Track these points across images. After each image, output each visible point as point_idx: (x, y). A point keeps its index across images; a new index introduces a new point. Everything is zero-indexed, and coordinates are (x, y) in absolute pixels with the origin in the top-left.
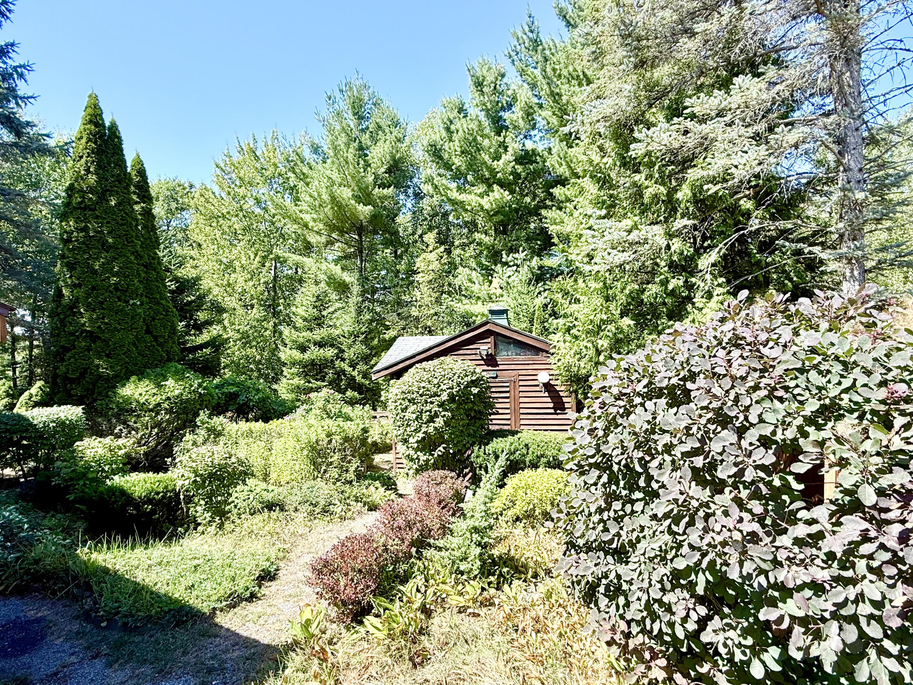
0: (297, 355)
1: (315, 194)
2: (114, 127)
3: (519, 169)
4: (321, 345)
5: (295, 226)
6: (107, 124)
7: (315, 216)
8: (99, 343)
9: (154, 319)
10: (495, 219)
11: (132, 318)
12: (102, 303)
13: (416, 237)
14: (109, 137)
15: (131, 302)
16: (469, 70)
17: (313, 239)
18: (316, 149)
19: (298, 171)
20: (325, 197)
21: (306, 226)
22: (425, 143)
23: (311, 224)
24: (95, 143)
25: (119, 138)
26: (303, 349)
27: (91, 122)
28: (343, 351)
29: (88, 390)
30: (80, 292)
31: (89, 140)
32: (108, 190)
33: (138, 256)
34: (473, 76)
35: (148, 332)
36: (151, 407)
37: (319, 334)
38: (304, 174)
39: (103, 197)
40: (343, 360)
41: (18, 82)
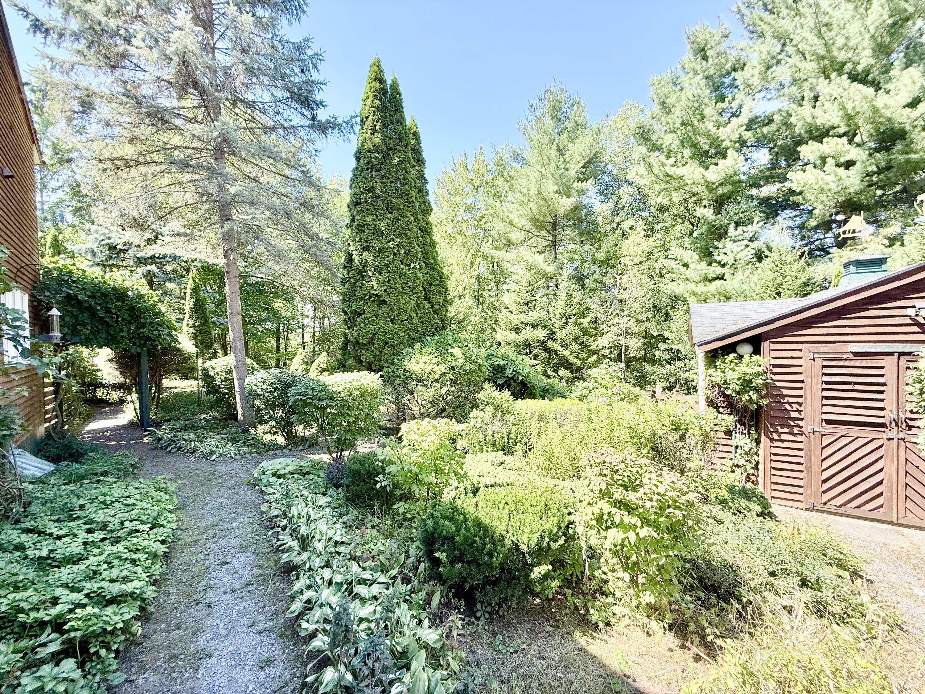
0: (513, 336)
1: (525, 190)
2: (395, 86)
3: (748, 135)
4: (534, 326)
5: (502, 225)
6: (389, 82)
7: (521, 212)
8: (385, 308)
9: (430, 285)
10: (720, 191)
11: (414, 282)
12: (387, 266)
13: (614, 225)
14: (392, 95)
15: (412, 265)
16: (688, 38)
17: (515, 236)
18: (516, 157)
19: (505, 174)
20: (533, 192)
21: (511, 224)
22: (633, 126)
23: (516, 221)
24: (380, 100)
25: (400, 94)
26: (517, 330)
27: (376, 79)
28: (554, 333)
29: (375, 356)
30: (368, 256)
31: (375, 97)
32: (391, 149)
33: (417, 220)
34: (693, 43)
35: (426, 299)
36: (437, 377)
37: (532, 316)
38: (510, 176)
39: (387, 157)
40: (554, 340)
41: (312, 71)
